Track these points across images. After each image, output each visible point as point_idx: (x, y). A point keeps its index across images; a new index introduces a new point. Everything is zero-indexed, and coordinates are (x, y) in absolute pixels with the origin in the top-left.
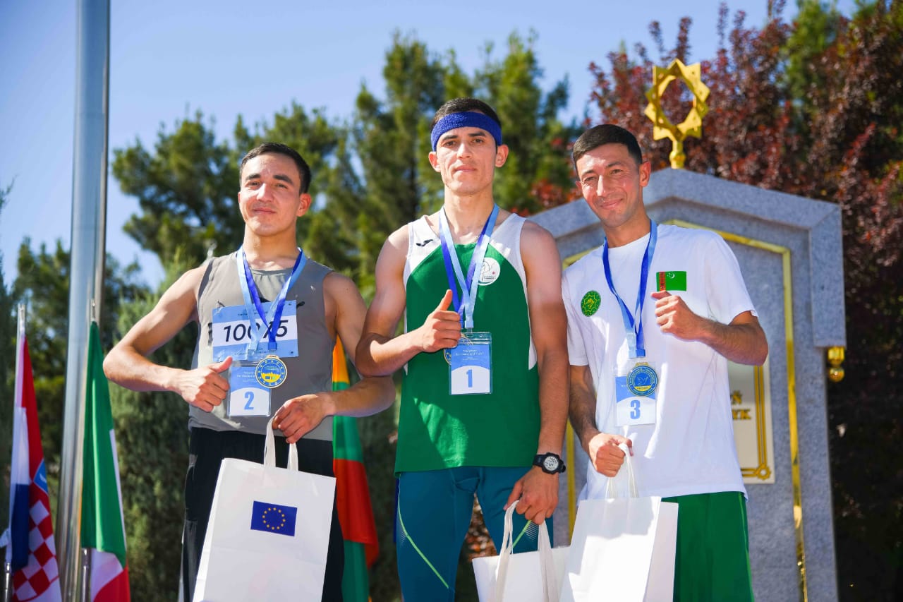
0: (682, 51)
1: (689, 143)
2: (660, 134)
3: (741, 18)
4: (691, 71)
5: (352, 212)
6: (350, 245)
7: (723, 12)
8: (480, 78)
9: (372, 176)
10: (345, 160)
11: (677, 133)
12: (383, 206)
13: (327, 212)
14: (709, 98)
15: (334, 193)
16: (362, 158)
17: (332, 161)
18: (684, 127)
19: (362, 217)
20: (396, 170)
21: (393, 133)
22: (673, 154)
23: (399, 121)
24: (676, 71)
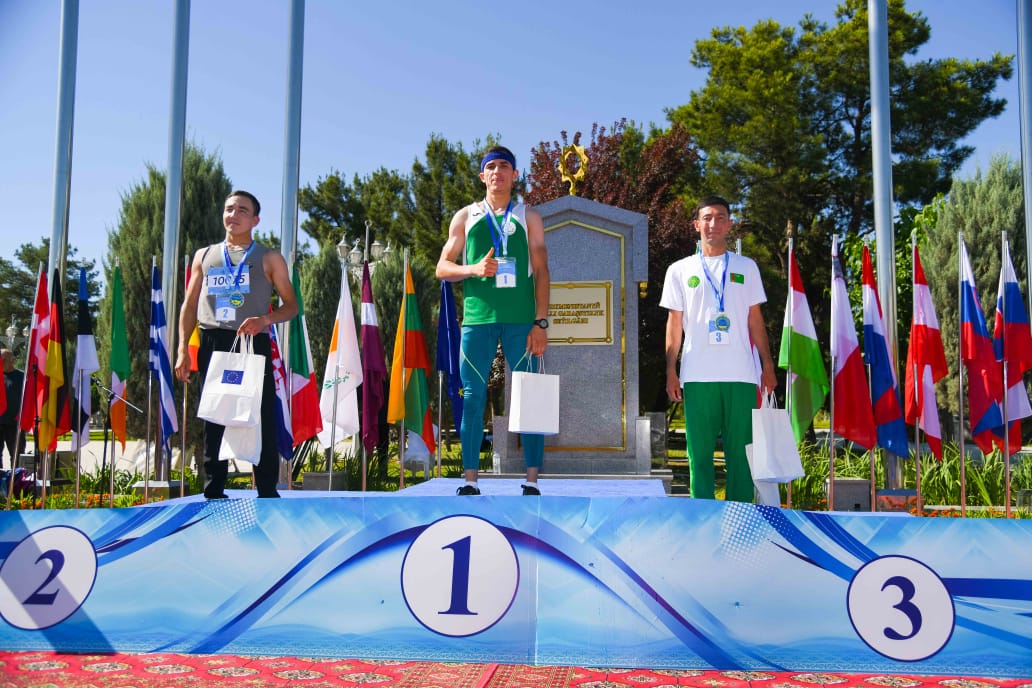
0: (576, 142)
1: (579, 184)
2: (564, 179)
3: (603, 129)
4: (580, 150)
5: (410, 220)
6: (410, 236)
7: (595, 126)
8: (473, 156)
9: (421, 203)
10: (407, 195)
11: (573, 178)
12: (425, 218)
13: (398, 220)
14: (588, 164)
15: (402, 211)
16: (416, 195)
17: (401, 196)
18: (576, 176)
19: (416, 222)
20: (431, 200)
21: (430, 183)
22: (571, 189)
23: (433, 177)
24: (572, 149)
